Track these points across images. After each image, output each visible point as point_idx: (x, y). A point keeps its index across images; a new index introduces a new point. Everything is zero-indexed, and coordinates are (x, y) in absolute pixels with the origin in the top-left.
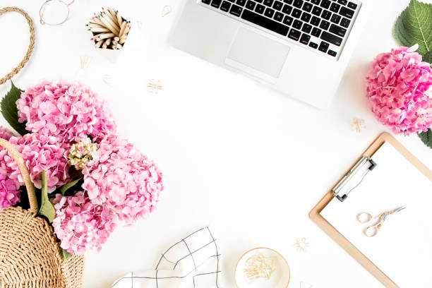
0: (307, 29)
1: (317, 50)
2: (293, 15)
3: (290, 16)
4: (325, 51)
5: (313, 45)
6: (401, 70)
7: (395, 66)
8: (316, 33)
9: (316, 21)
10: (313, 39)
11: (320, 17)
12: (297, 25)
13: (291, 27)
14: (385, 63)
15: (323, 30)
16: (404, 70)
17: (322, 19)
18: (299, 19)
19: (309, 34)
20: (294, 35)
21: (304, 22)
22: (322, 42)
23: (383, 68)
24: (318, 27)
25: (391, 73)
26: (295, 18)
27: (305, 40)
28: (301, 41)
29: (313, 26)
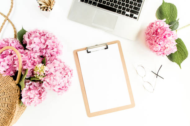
0: (124, 9)
1: (129, 17)
2: (118, 4)
3: (117, 4)
4: (132, 17)
5: (127, 15)
6: (158, 29)
7: (155, 27)
8: (128, 10)
9: (127, 6)
10: (127, 13)
11: (129, 4)
12: (120, 7)
13: (117, 9)
14: (152, 26)
15: (130, 9)
16: (159, 29)
17: (130, 5)
18: (121, 5)
19: (125, 11)
20: (119, 12)
21: (123, 6)
22: (131, 14)
23: (151, 28)
24: (129, 8)
25: (154, 30)
26: (119, 5)
27: (123, 13)
28: (122, 14)
29: (127, 8)
